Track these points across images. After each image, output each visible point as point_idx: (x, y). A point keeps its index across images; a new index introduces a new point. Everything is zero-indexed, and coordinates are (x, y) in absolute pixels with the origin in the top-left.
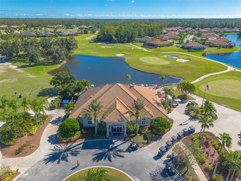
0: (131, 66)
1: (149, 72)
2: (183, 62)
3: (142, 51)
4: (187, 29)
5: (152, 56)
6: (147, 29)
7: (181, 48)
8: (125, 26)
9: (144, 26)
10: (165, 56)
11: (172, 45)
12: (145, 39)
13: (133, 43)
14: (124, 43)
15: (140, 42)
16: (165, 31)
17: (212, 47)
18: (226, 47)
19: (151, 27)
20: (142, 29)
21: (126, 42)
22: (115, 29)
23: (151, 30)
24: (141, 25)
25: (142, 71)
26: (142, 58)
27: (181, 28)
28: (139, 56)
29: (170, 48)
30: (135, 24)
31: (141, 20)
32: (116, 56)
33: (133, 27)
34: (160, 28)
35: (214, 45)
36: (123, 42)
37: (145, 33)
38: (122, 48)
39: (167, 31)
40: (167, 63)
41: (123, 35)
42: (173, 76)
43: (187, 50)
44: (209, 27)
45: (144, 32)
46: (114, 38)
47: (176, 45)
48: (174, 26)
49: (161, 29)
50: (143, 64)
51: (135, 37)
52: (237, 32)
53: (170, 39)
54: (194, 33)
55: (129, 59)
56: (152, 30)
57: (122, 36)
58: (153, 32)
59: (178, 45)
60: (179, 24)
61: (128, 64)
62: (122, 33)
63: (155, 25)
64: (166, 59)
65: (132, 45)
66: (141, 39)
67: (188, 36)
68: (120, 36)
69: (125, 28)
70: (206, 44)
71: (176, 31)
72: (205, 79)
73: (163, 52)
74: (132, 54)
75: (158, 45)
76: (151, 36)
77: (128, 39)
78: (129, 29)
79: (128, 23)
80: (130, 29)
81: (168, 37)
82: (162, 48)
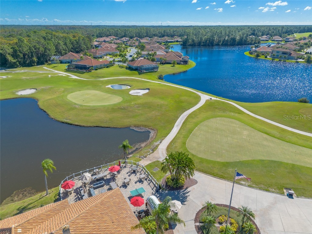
0: (52, 115)
1: (91, 125)
2: (140, 94)
3: (67, 79)
4: (124, 39)
5: (88, 89)
6: (68, 42)
7: (127, 68)
8: (30, 37)
9: (63, 36)
10: (109, 86)
11: (112, 66)
12: (69, 58)
13: (50, 64)
14: (32, 66)
15: (61, 62)
16: (96, 43)
17: (165, 63)
18: (180, 63)
19: (75, 39)
20: (59, 42)
21: (36, 64)
22: (9, 44)
23: (75, 42)
24: (57, 34)
25: (78, 125)
26: (72, 94)
27: (115, 37)
28: (64, 92)
29: (111, 69)
30: (46, 33)
31: (56, 26)
32: (17, 95)
33: (44, 38)
34: (88, 39)
35: (167, 62)
36: (30, 65)
37: (67, 47)
38: (28, 78)
39: (98, 43)
40: (116, 100)
41: (26, 52)
42: (135, 126)
43: (136, 72)
44: (148, 37)
45: (64, 47)
46: (10, 58)
47: (119, 65)
48: (106, 34)
49: (90, 40)
50: (75, 108)
51: (51, 55)
52: (179, 42)
53: (106, 55)
54: (135, 44)
55: (47, 100)
56: (77, 43)
57: (26, 54)
58: (80, 46)
59: (121, 64)
60: (111, 32)
61: (45, 112)
62: (25, 50)
63: (80, 35)
64: (113, 92)
65: (49, 69)
66: (62, 58)
67: (128, 50)
68: (22, 55)
69: (29, 41)
70: (156, 60)
71: (111, 43)
72: (184, 123)
73: (103, 77)
74: (51, 88)
75: (92, 67)
76: (77, 52)
77: (38, 58)
78: (37, 42)
79: (35, 32)
80: (39, 43)
81: (103, 52)
82: (99, 71)
